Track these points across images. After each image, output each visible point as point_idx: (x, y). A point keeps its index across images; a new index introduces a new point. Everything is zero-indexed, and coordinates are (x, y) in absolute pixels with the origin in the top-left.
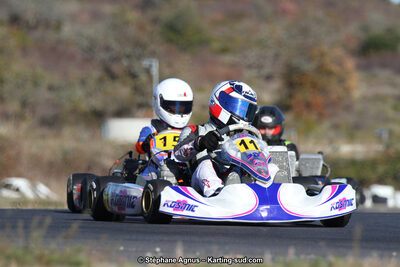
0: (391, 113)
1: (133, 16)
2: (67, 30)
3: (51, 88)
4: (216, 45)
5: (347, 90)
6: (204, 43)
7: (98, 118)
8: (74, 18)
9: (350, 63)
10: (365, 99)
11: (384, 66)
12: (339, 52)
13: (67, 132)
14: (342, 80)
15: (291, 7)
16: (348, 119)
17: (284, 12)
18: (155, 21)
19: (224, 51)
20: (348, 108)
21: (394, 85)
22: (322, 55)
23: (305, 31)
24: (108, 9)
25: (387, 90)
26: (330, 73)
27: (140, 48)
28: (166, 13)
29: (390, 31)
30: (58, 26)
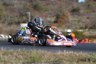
0: (77, 24)
1: (28, 4)
2: (15, 6)
3: (11, 17)
4: (44, 10)
5: (68, 19)
6: (42, 9)
7: (19, 23)
8: (17, 4)
9: (69, 14)
10: (72, 21)
11: (76, 14)
12: (67, 11)
13: (12, 26)
14: (67, 17)
15: (59, 2)
16: (68, 24)
17: (58, 4)
18: (32, 5)
19: (45, 11)
20: (69, 23)
21: (78, 18)
22: (64, 12)
23: (61, 7)
24: (23, 2)
25: (77, 19)
26: (65, 16)
27: (28, 10)
28: (35, 3)
29: (78, 8)
30: (13, 5)
